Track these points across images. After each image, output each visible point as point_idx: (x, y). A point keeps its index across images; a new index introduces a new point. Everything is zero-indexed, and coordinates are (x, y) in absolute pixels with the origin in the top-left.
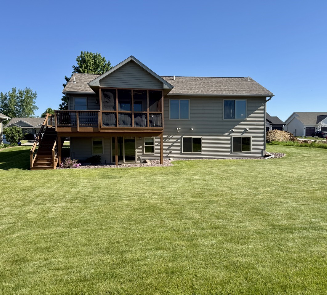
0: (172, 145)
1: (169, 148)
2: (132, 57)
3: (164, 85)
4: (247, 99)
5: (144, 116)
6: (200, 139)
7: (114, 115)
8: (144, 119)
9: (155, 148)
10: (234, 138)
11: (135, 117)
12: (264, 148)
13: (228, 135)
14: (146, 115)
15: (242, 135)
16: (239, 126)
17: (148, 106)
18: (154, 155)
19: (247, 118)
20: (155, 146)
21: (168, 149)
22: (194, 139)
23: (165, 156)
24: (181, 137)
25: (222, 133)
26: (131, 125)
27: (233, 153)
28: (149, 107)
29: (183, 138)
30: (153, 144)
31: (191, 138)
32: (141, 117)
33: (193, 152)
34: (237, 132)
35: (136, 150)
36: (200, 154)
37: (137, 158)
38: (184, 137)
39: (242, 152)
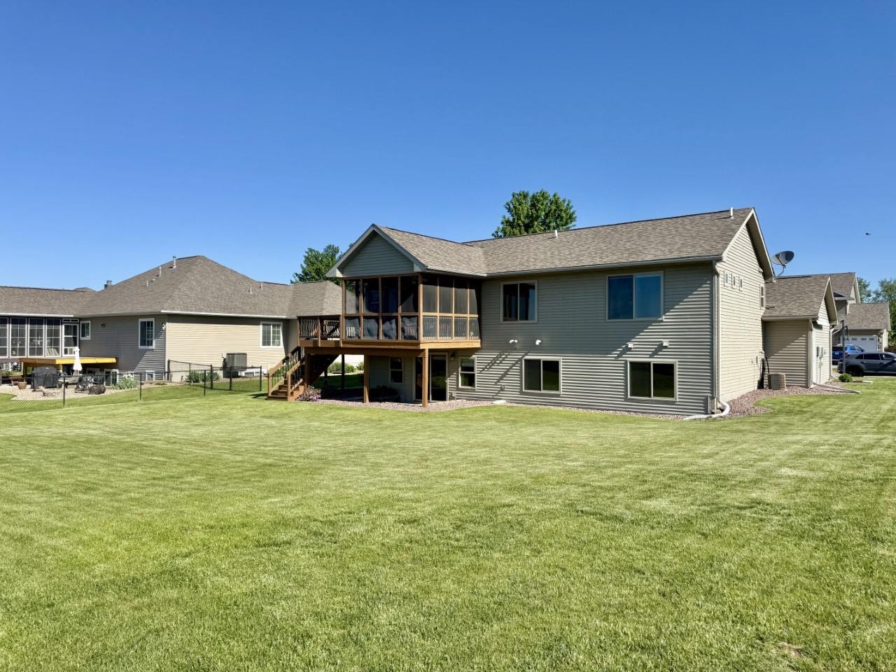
0: (506, 374)
1: (501, 378)
2: (373, 225)
3: (415, 265)
4: (663, 272)
5: (394, 321)
6: (556, 364)
7: (357, 320)
8: (394, 326)
9: (476, 377)
10: (631, 363)
11: (383, 323)
12: (712, 393)
13: (620, 356)
14: (396, 318)
15: (651, 356)
16: (642, 336)
17: (399, 303)
18: (474, 391)
19: (664, 317)
20: (476, 375)
21: (499, 381)
22: (545, 362)
23: (493, 396)
24: (522, 358)
25: (606, 351)
26: (378, 336)
27: (630, 399)
28: (401, 304)
29: (525, 360)
30: (473, 371)
31: (539, 361)
32: (391, 323)
33: (543, 392)
34: (640, 350)
35: (448, 381)
36: (558, 396)
37: (448, 394)
38: (527, 357)
39: (653, 398)
